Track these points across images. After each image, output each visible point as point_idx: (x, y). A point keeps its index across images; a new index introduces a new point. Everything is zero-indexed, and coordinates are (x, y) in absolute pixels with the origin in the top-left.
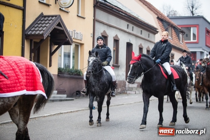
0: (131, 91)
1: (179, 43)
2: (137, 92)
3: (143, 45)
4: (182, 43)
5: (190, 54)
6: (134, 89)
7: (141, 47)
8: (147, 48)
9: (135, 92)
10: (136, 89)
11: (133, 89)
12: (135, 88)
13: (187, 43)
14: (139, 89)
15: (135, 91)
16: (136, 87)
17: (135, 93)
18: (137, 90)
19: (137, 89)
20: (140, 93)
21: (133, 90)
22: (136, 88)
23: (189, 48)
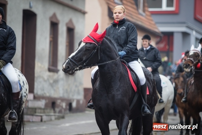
0: (33, 115)
1: (136, 13)
2: (45, 118)
3: (59, 17)
4: (144, 14)
5: (160, 37)
6: (39, 111)
7: (54, 20)
8: (67, 24)
9: (40, 118)
10: (42, 111)
11: (37, 111)
12: (40, 109)
13: (153, 13)
14: (48, 110)
15: (41, 116)
16: (43, 107)
17: (41, 121)
18: (44, 113)
19: (46, 111)
20: (51, 120)
21: (35, 112)
22: (44, 109)
23: (157, 25)
